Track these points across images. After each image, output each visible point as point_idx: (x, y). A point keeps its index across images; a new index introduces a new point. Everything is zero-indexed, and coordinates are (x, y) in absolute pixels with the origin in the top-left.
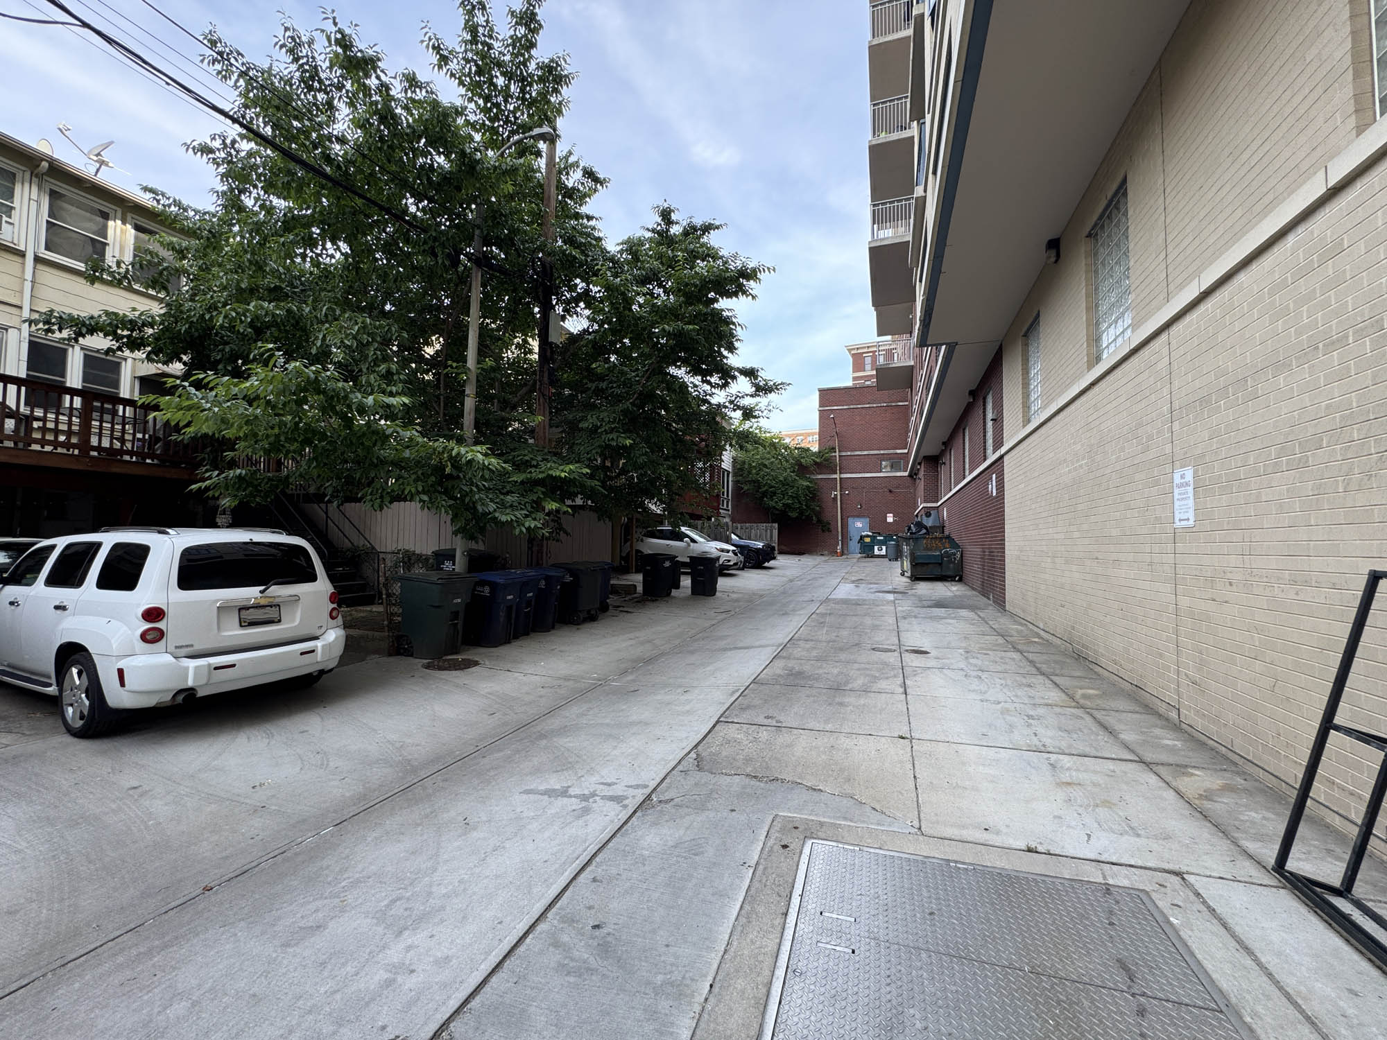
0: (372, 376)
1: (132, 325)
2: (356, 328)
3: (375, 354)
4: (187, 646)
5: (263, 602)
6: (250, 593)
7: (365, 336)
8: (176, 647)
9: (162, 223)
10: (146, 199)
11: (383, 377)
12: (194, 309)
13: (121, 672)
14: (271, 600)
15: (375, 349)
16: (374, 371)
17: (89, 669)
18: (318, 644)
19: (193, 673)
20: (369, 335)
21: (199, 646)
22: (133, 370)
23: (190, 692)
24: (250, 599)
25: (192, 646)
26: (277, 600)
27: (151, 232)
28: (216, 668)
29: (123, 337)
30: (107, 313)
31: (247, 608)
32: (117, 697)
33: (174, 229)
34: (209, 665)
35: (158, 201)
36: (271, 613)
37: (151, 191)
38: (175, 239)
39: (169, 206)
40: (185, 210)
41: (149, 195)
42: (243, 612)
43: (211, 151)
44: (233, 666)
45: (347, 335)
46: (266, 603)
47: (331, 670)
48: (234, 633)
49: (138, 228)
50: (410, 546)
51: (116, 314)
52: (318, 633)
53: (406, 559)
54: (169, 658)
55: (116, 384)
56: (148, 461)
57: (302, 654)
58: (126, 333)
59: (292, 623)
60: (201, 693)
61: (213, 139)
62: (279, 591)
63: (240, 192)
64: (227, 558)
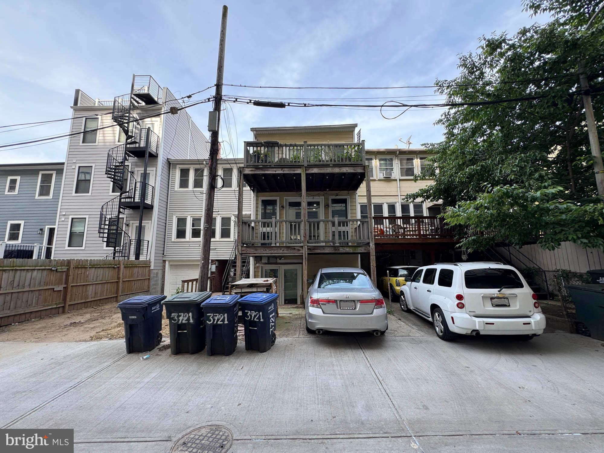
0: (531, 181)
1: (427, 191)
2: (517, 161)
3: (530, 170)
4: (473, 312)
5: (500, 296)
6: (494, 291)
7: (523, 163)
8: (469, 312)
9: (428, 153)
10: (423, 148)
11: (537, 180)
12: (445, 179)
13: (452, 318)
14: (504, 295)
15: (530, 167)
16: (532, 178)
17: (441, 314)
18: (531, 320)
19: (478, 324)
20: (524, 162)
21: (478, 312)
22: (426, 206)
23: (477, 331)
24: (494, 294)
25: (475, 312)
26: (506, 296)
27: (425, 158)
28: (486, 324)
29: (425, 196)
30: (420, 190)
31: (494, 298)
32: (453, 328)
33: (433, 154)
34: (483, 322)
35: (426, 147)
36: (505, 302)
37: (424, 144)
38: (432, 157)
39: (429, 147)
40: (434, 145)
41: (424, 146)
42: (493, 301)
43: (442, 120)
44: (493, 324)
45: (513, 167)
46: (502, 297)
47: (539, 335)
48: (490, 309)
49: (421, 159)
50: (566, 267)
51: (422, 189)
52: (530, 314)
53: (565, 275)
54: (468, 316)
55: (422, 212)
56: (437, 237)
57: (524, 324)
58: (425, 194)
59: (515, 307)
60: (481, 333)
61: (442, 116)
62: (507, 291)
63: (453, 129)
64: (478, 275)
